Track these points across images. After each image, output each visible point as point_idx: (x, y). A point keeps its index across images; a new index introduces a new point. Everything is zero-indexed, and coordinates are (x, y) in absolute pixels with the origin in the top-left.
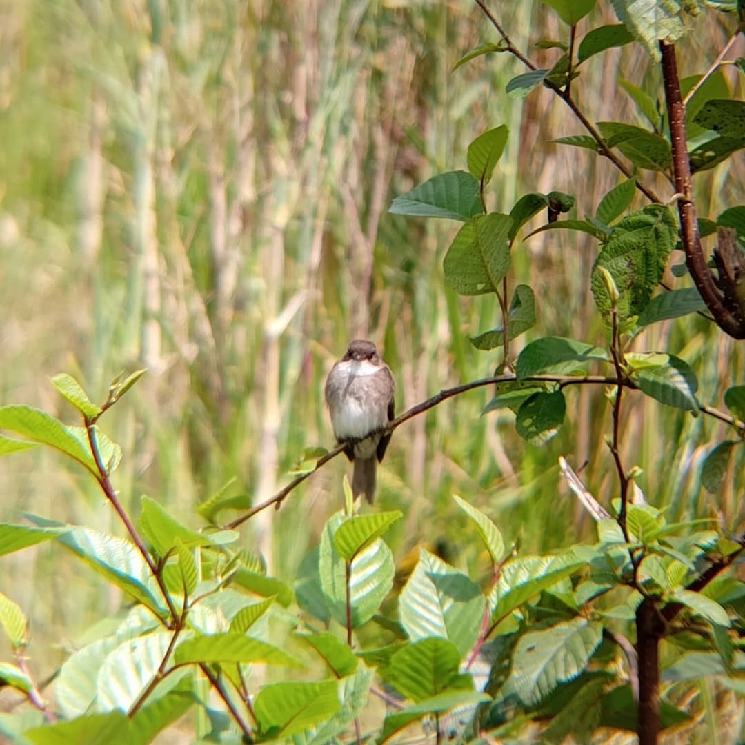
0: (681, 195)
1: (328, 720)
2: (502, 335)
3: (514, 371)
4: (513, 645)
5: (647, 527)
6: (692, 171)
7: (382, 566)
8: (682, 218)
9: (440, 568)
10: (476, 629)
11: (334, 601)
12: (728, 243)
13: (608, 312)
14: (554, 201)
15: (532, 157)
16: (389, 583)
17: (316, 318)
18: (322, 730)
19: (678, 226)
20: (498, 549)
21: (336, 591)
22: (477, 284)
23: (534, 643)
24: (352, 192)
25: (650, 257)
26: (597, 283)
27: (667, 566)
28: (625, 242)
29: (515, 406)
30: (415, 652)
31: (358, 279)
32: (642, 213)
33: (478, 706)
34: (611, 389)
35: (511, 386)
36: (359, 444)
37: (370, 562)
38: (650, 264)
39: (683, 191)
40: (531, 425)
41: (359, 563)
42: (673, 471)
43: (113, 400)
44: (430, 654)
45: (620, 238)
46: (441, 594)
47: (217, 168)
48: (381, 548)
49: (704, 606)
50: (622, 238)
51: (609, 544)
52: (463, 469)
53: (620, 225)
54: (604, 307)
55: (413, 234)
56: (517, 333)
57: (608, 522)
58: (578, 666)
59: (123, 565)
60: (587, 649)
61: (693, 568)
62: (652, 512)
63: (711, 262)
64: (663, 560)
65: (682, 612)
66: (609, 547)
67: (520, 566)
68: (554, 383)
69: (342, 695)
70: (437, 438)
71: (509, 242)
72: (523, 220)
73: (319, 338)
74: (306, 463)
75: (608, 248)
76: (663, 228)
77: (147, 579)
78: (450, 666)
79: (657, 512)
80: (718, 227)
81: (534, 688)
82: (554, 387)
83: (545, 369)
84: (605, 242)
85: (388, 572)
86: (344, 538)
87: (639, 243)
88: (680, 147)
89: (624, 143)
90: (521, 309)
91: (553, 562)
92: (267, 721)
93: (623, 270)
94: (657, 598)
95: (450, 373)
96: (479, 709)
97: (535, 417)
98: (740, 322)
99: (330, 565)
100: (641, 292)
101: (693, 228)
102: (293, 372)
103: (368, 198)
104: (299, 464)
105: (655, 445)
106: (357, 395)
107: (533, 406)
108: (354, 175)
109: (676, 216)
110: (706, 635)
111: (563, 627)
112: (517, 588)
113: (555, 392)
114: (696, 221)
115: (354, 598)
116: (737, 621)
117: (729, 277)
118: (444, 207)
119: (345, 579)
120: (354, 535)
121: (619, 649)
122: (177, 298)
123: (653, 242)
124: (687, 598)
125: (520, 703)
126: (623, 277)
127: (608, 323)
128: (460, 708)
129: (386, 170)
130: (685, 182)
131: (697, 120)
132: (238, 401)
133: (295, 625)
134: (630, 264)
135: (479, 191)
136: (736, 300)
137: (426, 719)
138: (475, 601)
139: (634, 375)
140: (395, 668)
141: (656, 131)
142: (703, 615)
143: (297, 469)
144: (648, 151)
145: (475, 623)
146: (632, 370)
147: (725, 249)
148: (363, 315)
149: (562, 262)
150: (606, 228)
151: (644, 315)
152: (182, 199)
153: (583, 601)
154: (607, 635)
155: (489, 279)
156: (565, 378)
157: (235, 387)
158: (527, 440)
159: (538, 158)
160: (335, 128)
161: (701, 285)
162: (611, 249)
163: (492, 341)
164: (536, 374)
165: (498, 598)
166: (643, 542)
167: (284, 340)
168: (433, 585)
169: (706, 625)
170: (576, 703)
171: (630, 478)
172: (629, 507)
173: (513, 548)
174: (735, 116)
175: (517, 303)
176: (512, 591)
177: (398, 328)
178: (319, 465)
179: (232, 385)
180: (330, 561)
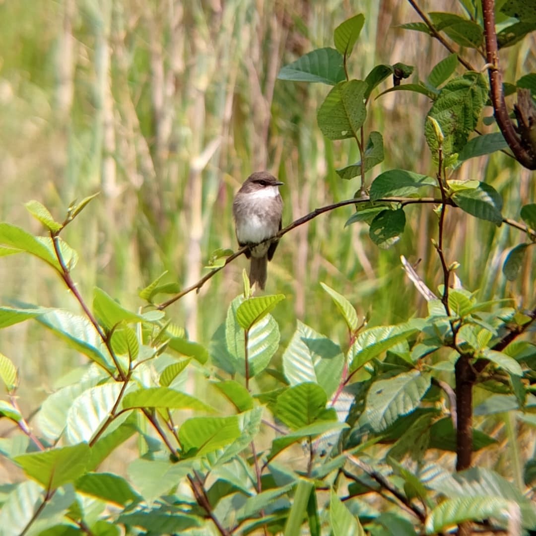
0: (490, 65)
1: (232, 443)
2: (360, 168)
3: (369, 194)
4: (367, 389)
5: (463, 305)
6: (499, 47)
7: (271, 334)
8: (491, 82)
9: (312, 335)
10: (338, 378)
11: (237, 358)
12: (525, 100)
13: (437, 150)
14: (398, 70)
15: (386, 39)
16: (276, 345)
17: (229, 158)
18: (228, 450)
19: (489, 87)
20: (353, 321)
21: (238, 351)
22: (342, 131)
23: (382, 388)
24: (255, 65)
25: (467, 111)
26: (428, 130)
27: (478, 333)
28: (449, 100)
29: (368, 219)
30: (294, 394)
31: (259, 129)
32: (462, 78)
33: (342, 433)
34: (437, 206)
35: (366, 206)
36: (256, 247)
37: (262, 331)
38: (468, 116)
39: (492, 62)
40: (380, 234)
41: (255, 332)
42: (487, 266)
43: (71, 218)
44: (305, 395)
45: (446, 96)
46: (313, 353)
47: (157, 47)
48: (270, 321)
49: (504, 361)
50: (447, 97)
51: (435, 317)
52: (335, 267)
53: (446, 87)
54: (434, 147)
55: (299, 96)
56: (370, 166)
57: (435, 301)
58: (414, 404)
59: (82, 335)
60: (420, 392)
61: (496, 334)
62: (467, 295)
63: (512, 115)
64: (475, 328)
65: (488, 366)
66: (435, 319)
67: (369, 334)
68: (397, 203)
69: (241, 426)
70: (316, 244)
71: (364, 101)
72: (375, 84)
73: (231, 172)
74: (218, 260)
75: (437, 104)
76: (477, 89)
77: (99, 345)
78: (320, 404)
79: (471, 294)
80: (517, 89)
81: (382, 419)
82: (397, 206)
83: (391, 192)
84: (435, 100)
85: (275, 338)
86: (243, 313)
87: (460, 100)
88: (490, 29)
89: (449, 28)
90: (374, 149)
91: (393, 330)
92: (188, 444)
93: (447, 119)
94: (471, 356)
95: (326, 197)
96: (342, 435)
97: (383, 228)
98: (533, 158)
99: (234, 333)
100: (461, 136)
101: (499, 90)
102: (212, 196)
103: (266, 69)
104: (213, 261)
105: (475, 248)
106: (260, 214)
107: (382, 220)
108: (256, 52)
109: (487, 80)
110: (506, 383)
111: (403, 376)
112: (367, 348)
113: (398, 210)
114: (501, 84)
115: (251, 356)
116: (528, 372)
117: (525, 125)
118: (317, 74)
119: (244, 343)
120: (250, 312)
121: (442, 393)
122: (128, 142)
123: (470, 99)
124: (492, 355)
125: (372, 430)
126: (447, 125)
127: (436, 159)
128: (327, 434)
129: (280, 49)
130: (494, 54)
131: (503, 10)
132: (172, 217)
133: (208, 375)
134: (453, 116)
135: (342, 63)
136: (530, 141)
137: (304, 442)
138: (337, 358)
139: (454, 196)
140: (280, 405)
141: (472, 18)
142: (503, 367)
143: (212, 265)
144: (466, 33)
145: (338, 373)
146: (453, 192)
147: (523, 105)
148: (263, 155)
149: (407, 116)
150: (436, 90)
151: (463, 153)
152: (131, 69)
153: (417, 358)
154: (434, 382)
155: (351, 128)
156: (405, 199)
157: (170, 207)
158: (377, 244)
159: (390, 39)
160: (242, 16)
161: (504, 131)
162: (439, 104)
163: (352, 173)
164: (384, 197)
165: (353, 355)
166: (460, 315)
167: (205, 173)
168: (307, 347)
169: (506, 375)
170: (412, 430)
171: (450, 270)
172: (450, 291)
173: (364, 320)
174: (530, 7)
175: (371, 145)
176: (364, 350)
177: (289, 164)
178: (228, 262)
179: (168, 206)
180: (233, 330)
